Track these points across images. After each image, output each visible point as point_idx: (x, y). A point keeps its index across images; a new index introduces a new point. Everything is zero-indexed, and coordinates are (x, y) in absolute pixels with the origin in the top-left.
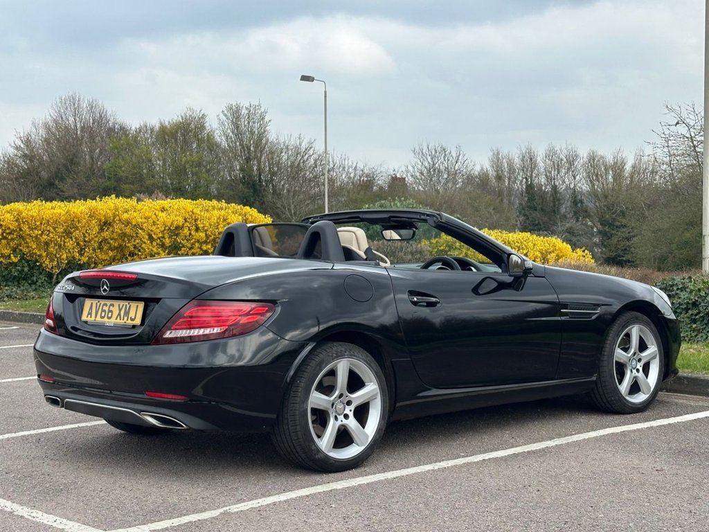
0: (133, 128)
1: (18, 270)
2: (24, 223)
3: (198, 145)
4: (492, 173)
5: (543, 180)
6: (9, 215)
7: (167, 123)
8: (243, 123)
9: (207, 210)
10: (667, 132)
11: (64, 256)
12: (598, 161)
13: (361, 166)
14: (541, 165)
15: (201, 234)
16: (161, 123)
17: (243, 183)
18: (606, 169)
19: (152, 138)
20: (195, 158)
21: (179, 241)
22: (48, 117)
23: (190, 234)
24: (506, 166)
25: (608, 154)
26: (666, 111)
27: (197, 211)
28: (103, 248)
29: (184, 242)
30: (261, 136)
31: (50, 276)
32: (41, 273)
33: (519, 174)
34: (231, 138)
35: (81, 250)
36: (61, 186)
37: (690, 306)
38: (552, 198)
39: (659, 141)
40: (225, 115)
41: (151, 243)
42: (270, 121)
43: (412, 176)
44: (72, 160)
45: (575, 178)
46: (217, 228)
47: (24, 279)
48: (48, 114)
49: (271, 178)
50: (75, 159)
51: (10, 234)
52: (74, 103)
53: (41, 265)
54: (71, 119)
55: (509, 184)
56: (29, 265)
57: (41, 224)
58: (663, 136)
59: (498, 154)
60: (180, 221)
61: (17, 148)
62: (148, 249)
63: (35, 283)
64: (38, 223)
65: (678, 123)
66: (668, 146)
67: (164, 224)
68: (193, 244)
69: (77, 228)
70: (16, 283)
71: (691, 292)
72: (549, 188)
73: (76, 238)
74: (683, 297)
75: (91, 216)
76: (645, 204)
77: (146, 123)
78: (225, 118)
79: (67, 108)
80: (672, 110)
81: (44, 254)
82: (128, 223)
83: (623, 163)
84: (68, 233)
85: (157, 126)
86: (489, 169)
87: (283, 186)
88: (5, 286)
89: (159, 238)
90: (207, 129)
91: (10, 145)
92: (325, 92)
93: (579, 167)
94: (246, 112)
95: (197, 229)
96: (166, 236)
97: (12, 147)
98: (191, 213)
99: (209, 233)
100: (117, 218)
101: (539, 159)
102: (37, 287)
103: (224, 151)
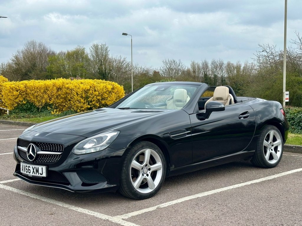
0: (57, 53)
1: (26, 107)
2: (28, 88)
3: (82, 60)
4: (191, 70)
5: (211, 73)
6: (22, 85)
7: (70, 51)
8: (99, 51)
9: (99, 83)
10: (259, 54)
11: (44, 101)
12: (231, 65)
13: (143, 67)
14: (210, 67)
15: (96, 92)
16: (68, 51)
17: (99, 74)
18: (234, 68)
19: (64, 57)
20: (81, 64)
21: (88, 95)
22: (23, 49)
23: (93, 92)
24: (197, 67)
25: (234, 63)
26: (259, 47)
27: (95, 84)
28: (58, 98)
29: (90, 96)
30: (106, 56)
31: (38, 109)
32: (35, 108)
33: (201, 70)
34: (95, 57)
35: (50, 98)
36: (30, 75)
37: (291, 119)
38: (214, 79)
39: (256, 58)
40: (93, 48)
41: (78, 96)
42: (109, 50)
43: (162, 71)
44: (34, 65)
45: (222, 72)
46: (103, 90)
47: (28, 110)
48: (23, 48)
49: (110, 72)
50: (35, 65)
51: (22, 92)
52: (33, 44)
53: (34, 105)
54: (32, 50)
55: (198, 74)
56: (30, 105)
57: (35, 89)
58: (257, 56)
59: (194, 63)
60: (88, 87)
61: (13, 60)
62: (76, 98)
63: (32, 112)
64: (33, 88)
65: (263, 51)
66: (259, 60)
67: (82, 89)
68: (94, 96)
69: (48, 90)
70: (25, 112)
71: (291, 114)
72: (213, 76)
73: (48, 94)
74: (288, 116)
75: (53, 86)
76: (251, 81)
77: (62, 51)
78: (92, 49)
79: (30, 46)
80: (261, 46)
81: (36, 100)
82: (68, 88)
83: (240, 66)
84: (45, 92)
85: (66, 52)
86: (190, 68)
87: (114, 75)
88: (21, 113)
89: (80, 94)
90: (85, 53)
91: (10, 59)
92: (132, 39)
93: (224, 67)
94: (100, 47)
95: (95, 91)
96: (83, 93)
97: (11, 60)
98: (92, 84)
99: (100, 92)
100: (64, 86)
101: (209, 65)
102: (34, 113)
103: (92, 62)
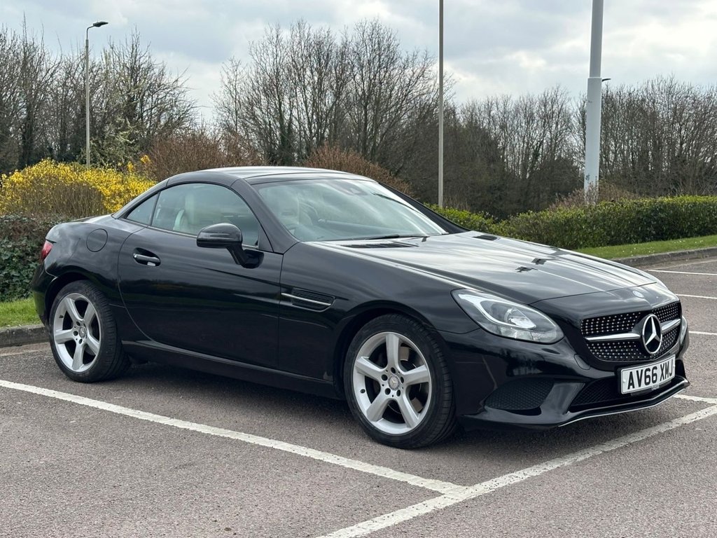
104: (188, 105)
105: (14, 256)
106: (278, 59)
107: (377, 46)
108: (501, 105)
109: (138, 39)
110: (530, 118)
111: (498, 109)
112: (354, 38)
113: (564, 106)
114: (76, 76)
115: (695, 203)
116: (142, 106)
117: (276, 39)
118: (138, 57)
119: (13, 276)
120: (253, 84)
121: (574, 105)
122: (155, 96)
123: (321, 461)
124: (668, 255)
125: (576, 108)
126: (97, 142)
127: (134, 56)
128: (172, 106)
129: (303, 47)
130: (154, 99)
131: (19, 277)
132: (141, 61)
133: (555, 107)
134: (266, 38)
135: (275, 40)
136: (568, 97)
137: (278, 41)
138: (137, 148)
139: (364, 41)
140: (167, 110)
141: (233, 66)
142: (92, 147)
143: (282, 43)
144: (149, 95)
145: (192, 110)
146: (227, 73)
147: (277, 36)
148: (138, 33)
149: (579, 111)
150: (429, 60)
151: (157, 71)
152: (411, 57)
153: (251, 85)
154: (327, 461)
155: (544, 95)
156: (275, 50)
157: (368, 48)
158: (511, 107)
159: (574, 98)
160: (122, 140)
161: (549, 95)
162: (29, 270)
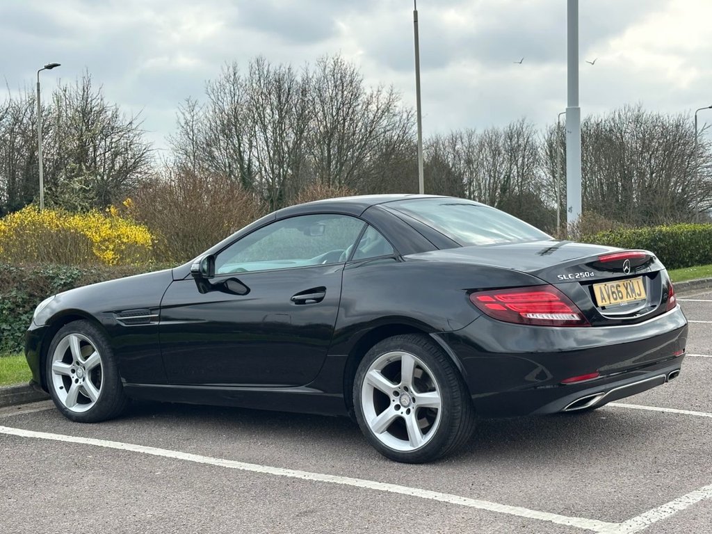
104: (144, 148)
105: (5, 309)
106: (236, 98)
107: (339, 82)
108: (465, 139)
109: (89, 81)
110: (496, 152)
111: (462, 143)
112: (315, 75)
113: (530, 139)
114: (25, 121)
115: (695, 231)
116: (95, 151)
117: (233, 77)
118: (89, 100)
119: (4, 329)
120: (211, 124)
121: (541, 137)
122: (108, 140)
123: (447, 502)
124: (688, 284)
125: (543, 140)
126: (50, 189)
127: (85, 98)
128: (127, 150)
129: (262, 85)
130: (108, 143)
131: (9, 330)
132: (93, 104)
133: (521, 139)
134: (223, 76)
135: (232, 79)
136: (534, 129)
137: (235, 81)
138: (92, 195)
139: (325, 77)
140: (121, 153)
141: (190, 107)
142: (46, 194)
143: (241, 81)
144: (102, 139)
145: (148, 153)
146: (183, 114)
147: (235, 74)
148: (89, 75)
149: (546, 143)
150: (394, 96)
151: (109, 114)
152: (375, 93)
153: (208, 125)
154: (454, 502)
155: (510, 127)
156: (232, 88)
157: (330, 84)
158: (475, 141)
159: (541, 131)
160: (77, 186)
161: (515, 129)
162: (20, 322)
